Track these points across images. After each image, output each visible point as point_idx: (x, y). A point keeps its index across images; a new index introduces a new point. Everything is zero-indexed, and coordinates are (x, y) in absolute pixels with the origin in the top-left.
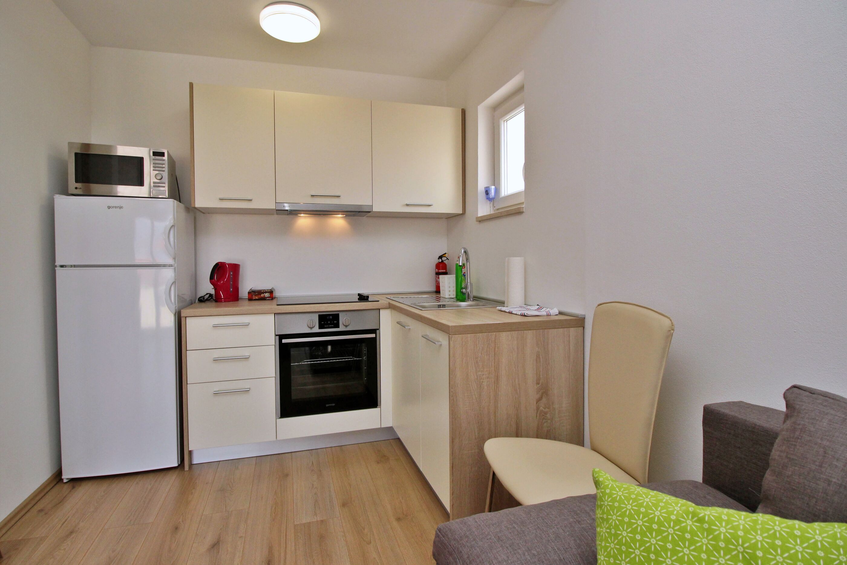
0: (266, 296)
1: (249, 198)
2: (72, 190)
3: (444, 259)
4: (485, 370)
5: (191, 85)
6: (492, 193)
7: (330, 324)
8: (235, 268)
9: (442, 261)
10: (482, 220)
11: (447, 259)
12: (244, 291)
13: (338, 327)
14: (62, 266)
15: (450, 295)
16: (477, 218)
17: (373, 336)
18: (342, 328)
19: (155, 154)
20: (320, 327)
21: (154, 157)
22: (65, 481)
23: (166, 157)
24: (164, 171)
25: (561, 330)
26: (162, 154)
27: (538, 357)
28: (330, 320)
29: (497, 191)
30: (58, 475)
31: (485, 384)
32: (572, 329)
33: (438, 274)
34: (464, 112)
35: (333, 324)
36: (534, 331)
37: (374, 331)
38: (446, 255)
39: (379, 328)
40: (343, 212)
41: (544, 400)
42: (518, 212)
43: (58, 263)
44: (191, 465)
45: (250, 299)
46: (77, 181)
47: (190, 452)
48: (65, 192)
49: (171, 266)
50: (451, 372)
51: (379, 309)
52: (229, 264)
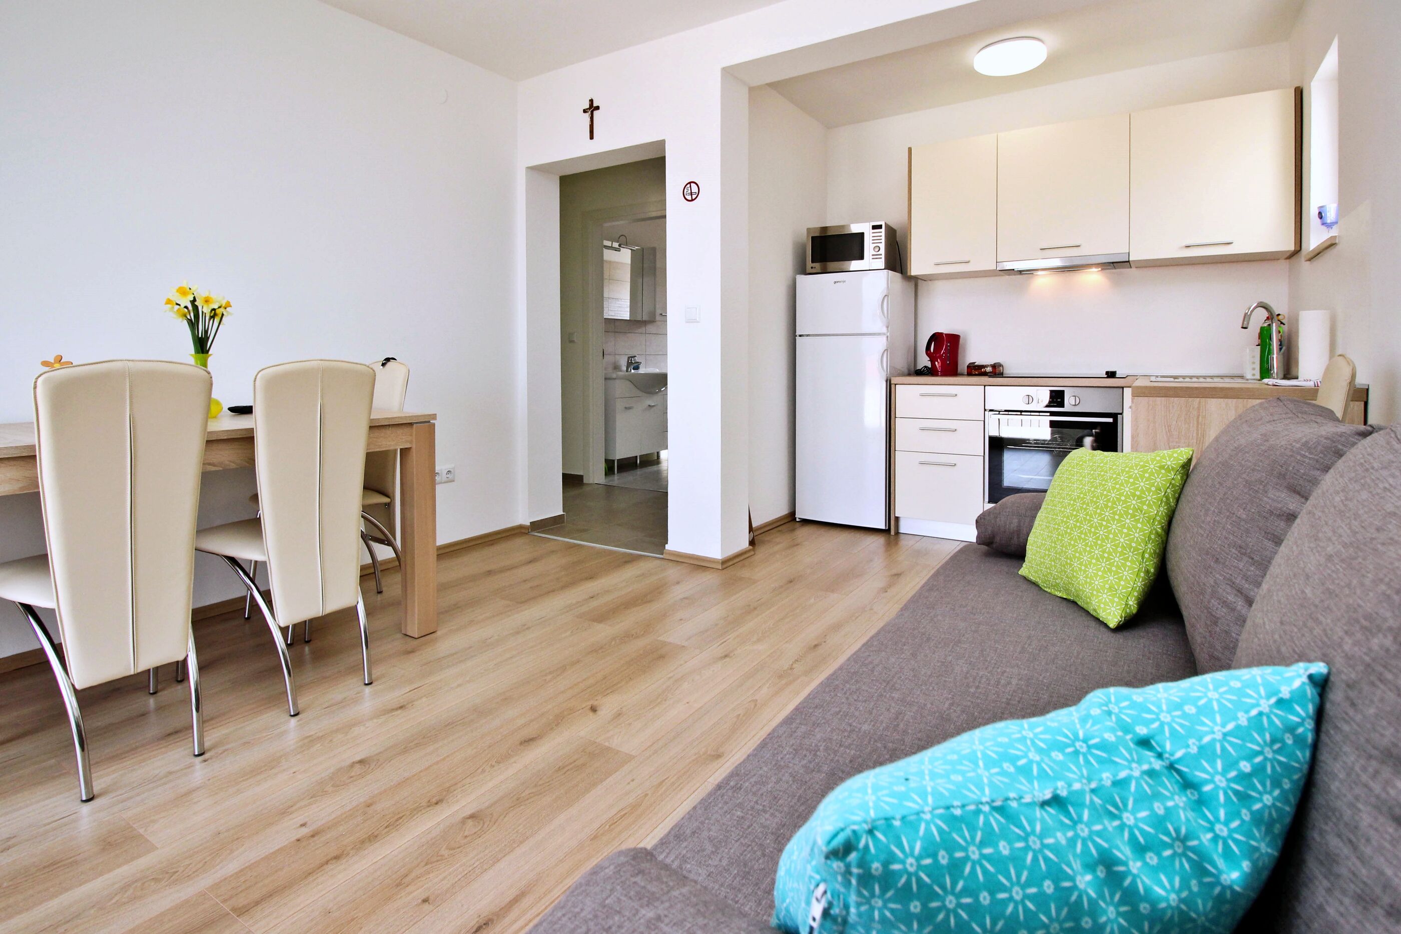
0: (987, 371)
1: (967, 259)
2: (809, 270)
5: (910, 150)
6: (1330, 217)
8: (955, 339)
10: (1310, 260)
12: (963, 367)
13: (1063, 406)
14: (800, 336)
15: (1254, 375)
16: (1305, 256)
17: (1110, 420)
18: (1067, 408)
19: (874, 227)
21: (871, 231)
22: (798, 520)
23: (883, 230)
24: (882, 243)
26: (880, 227)
30: (792, 515)
34: (1299, 95)
35: (1057, 402)
37: (1115, 416)
39: (1120, 412)
40: (1097, 265)
43: (798, 333)
44: (897, 533)
45: (969, 374)
46: (812, 262)
47: (897, 519)
48: (804, 272)
49: (884, 334)
51: (1123, 388)
52: (946, 334)
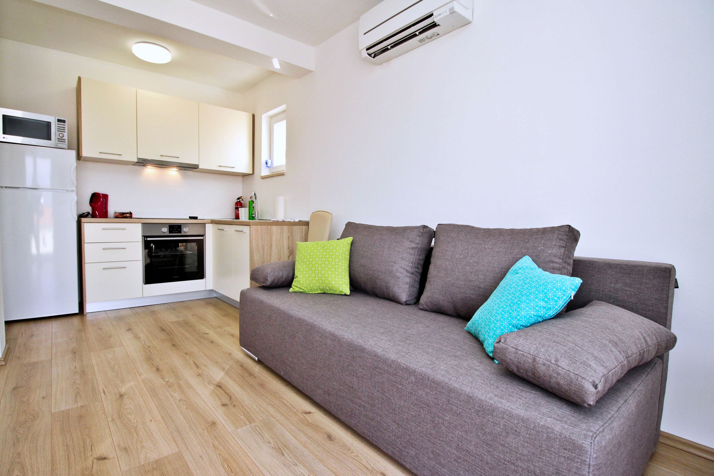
0: (127, 216)
1: (120, 153)
2: (1, 139)
3: (240, 200)
4: (266, 242)
5: (79, 78)
6: (269, 164)
7: (176, 231)
8: (105, 197)
9: (240, 201)
10: (264, 178)
11: (243, 200)
13: (181, 233)
15: (245, 217)
16: (261, 177)
17: (202, 238)
18: (183, 234)
19: (59, 121)
20: (170, 233)
21: (58, 123)
23: (65, 123)
24: (65, 132)
25: (299, 226)
26: (64, 121)
27: (289, 238)
28: (175, 228)
29: (272, 163)
31: (266, 248)
32: (303, 226)
33: (237, 209)
34: (254, 116)
35: (178, 231)
36: (287, 226)
37: (202, 236)
38: (242, 198)
39: (205, 234)
40: (177, 167)
41: (291, 256)
42: (282, 174)
45: (116, 217)
46: (3, 133)
49: (73, 191)
50: (251, 241)
51: (205, 224)
52: (102, 194)
